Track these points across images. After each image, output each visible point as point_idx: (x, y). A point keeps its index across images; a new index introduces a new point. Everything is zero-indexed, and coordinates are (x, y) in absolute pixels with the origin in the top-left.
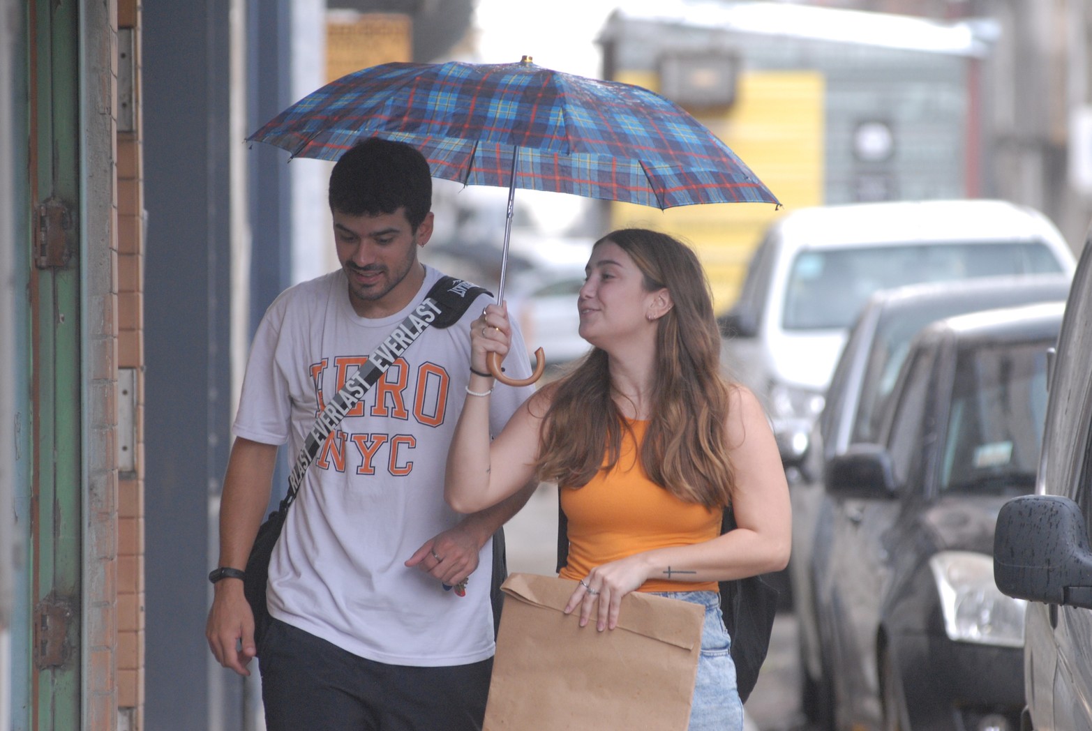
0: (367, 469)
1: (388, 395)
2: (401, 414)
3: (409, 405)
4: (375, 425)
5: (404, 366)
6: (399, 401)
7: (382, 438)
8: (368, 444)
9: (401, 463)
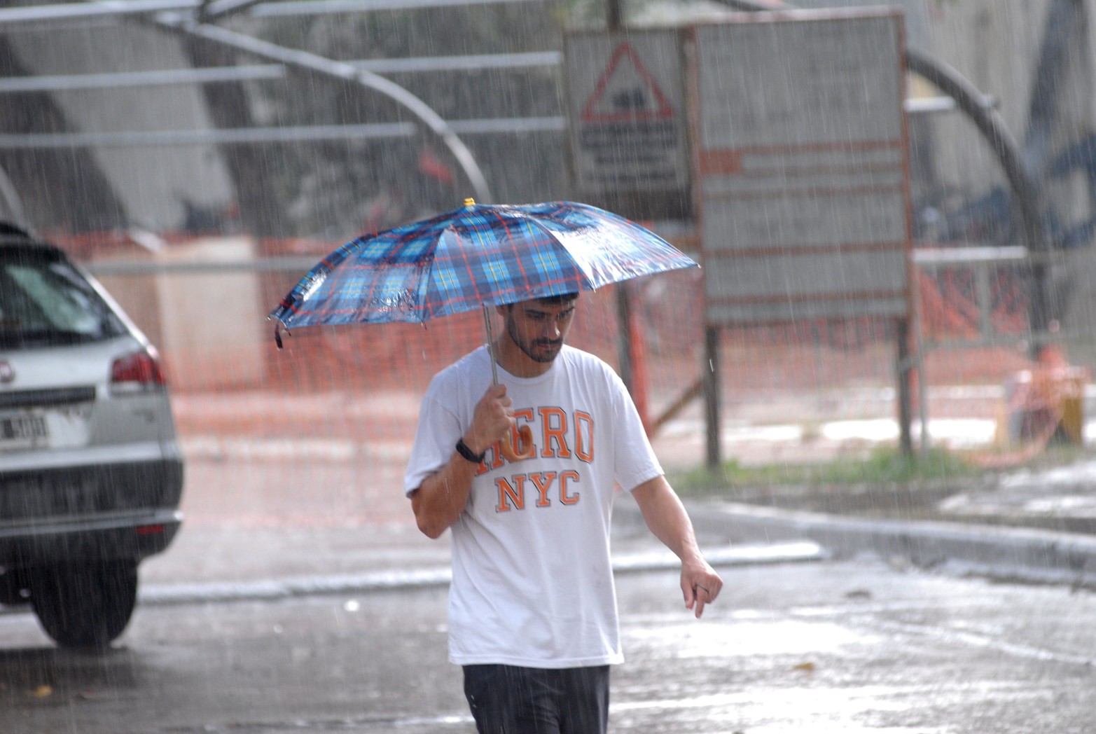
0: (544, 502)
1: (553, 440)
2: (565, 453)
3: (571, 444)
4: (545, 465)
5: (562, 415)
6: (563, 443)
7: (552, 475)
8: (542, 481)
9: (570, 494)
